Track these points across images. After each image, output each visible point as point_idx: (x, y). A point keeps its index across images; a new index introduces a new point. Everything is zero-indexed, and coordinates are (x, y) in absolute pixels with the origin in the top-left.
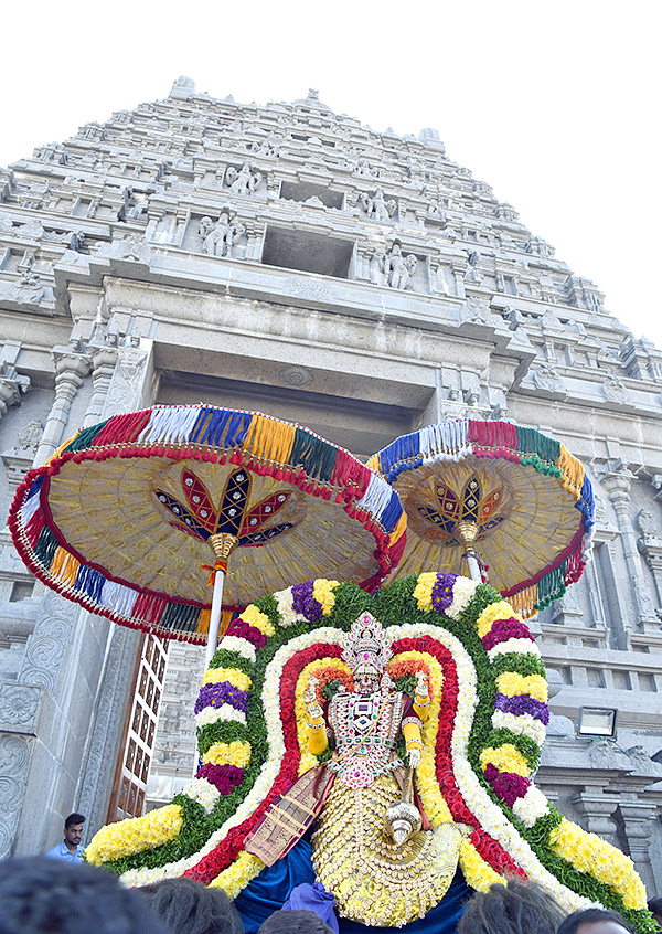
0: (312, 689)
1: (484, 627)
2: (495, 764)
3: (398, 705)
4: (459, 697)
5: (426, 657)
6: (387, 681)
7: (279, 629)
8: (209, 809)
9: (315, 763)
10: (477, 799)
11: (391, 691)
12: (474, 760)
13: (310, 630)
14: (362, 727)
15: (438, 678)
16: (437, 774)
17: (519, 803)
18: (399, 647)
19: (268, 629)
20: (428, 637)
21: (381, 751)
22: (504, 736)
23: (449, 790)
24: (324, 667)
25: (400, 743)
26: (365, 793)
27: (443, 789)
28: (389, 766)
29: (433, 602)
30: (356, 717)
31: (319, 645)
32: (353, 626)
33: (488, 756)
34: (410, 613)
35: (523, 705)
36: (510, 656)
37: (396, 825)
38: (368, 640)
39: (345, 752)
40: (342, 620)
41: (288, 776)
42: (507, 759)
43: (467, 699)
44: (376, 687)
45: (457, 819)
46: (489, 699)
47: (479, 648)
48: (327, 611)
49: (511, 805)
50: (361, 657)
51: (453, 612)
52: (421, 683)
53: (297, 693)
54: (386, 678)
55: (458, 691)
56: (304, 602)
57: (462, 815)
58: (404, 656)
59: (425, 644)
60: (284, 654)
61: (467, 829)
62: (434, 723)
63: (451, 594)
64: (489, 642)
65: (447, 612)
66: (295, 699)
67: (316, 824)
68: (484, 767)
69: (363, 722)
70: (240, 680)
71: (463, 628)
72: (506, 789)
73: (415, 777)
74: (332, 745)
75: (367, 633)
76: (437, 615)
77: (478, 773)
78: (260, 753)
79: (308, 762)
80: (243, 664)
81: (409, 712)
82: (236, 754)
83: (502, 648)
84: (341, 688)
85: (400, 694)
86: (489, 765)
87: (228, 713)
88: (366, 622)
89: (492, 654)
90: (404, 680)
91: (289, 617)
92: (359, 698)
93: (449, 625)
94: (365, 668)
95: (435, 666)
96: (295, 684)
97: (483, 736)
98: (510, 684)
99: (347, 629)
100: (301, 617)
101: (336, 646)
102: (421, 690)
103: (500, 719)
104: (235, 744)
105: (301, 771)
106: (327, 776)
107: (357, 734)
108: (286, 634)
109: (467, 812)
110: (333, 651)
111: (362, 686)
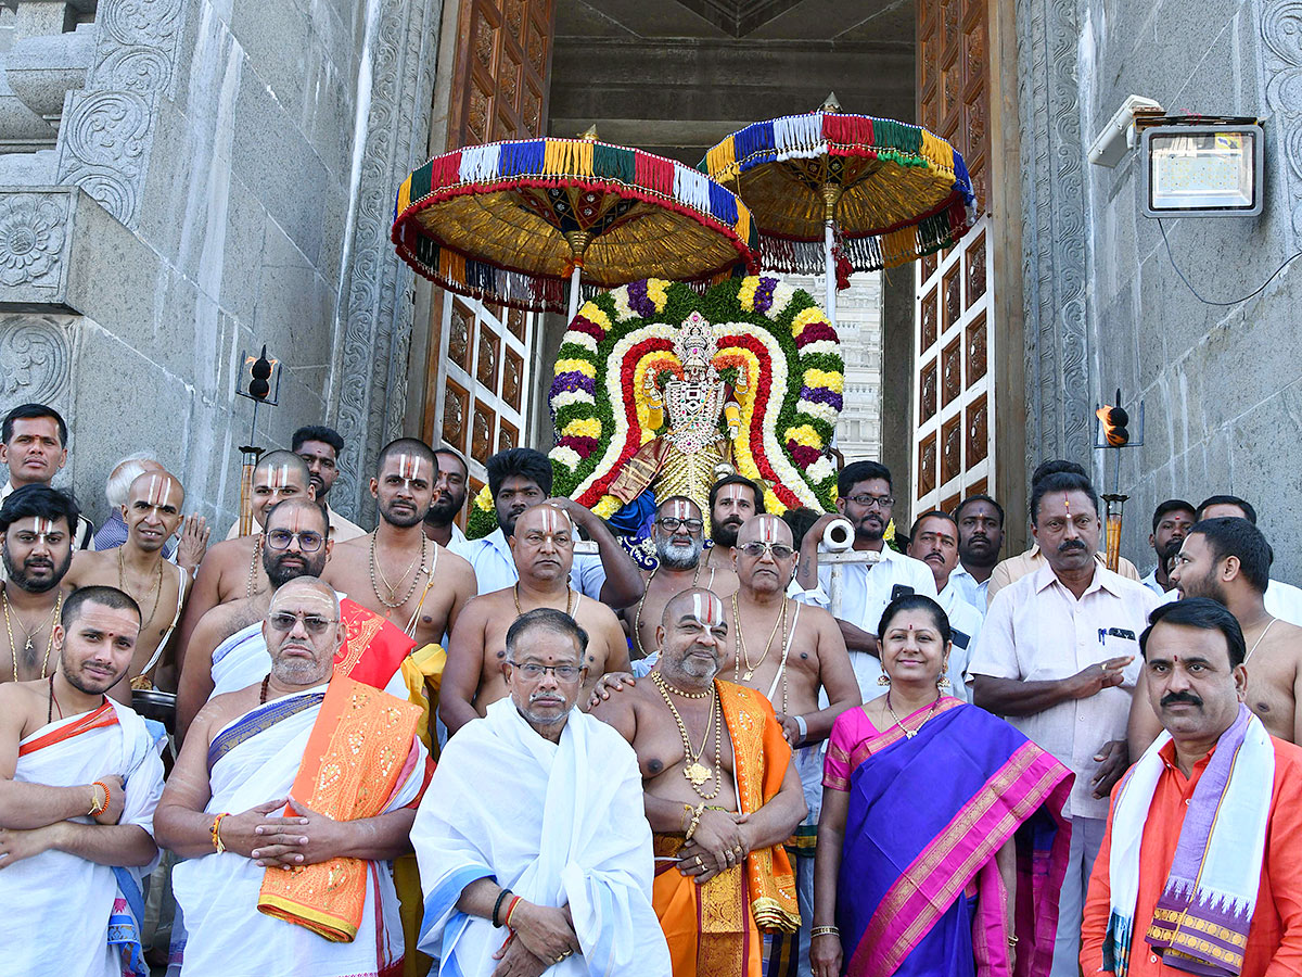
0: (651, 378)
1: (798, 328)
2: (796, 440)
3: (721, 393)
4: (772, 387)
5: (746, 352)
6: (712, 372)
7: (615, 325)
8: (573, 469)
9: (654, 437)
10: (780, 463)
11: (715, 380)
12: (780, 436)
13: (644, 325)
14: (693, 409)
15: (755, 371)
16: (751, 446)
17: (811, 467)
18: (724, 343)
19: (607, 326)
20: (749, 335)
21: (707, 427)
22: (805, 419)
23: (759, 456)
24: (658, 359)
26: (696, 456)
27: (755, 456)
28: (713, 439)
29: (755, 304)
30: (688, 401)
31: (653, 339)
32: (683, 324)
33: (791, 433)
34: (734, 313)
35: (822, 396)
36: (816, 355)
38: (698, 337)
39: (678, 428)
40: (674, 317)
42: (806, 437)
43: (779, 389)
44: (703, 377)
45: (764, 477)
46: (796, 390)
47: (791, 345)
48: (660, 308)
49: (805, 469)
50: (691, 351)
51: (772, 313)
52: (741, 375)
53: (635, 380)
54: (712, 369)
55: (771, 382)
56: (639, 301)
58: (728, 352)
59: (746, 341)
60: (622, 347)
61: (772, 483)
62: (750, 407)
63: (771, 298)
64: (800, 342)
65: (767, 313)
66: (633, 385)
67: (658, 479)
68: (787, 441)
69: (693, 405)
70: (587, 370)
71: (780, 328)
72: (803, 457)
73: (733, 448)
74: (667, 422)
75: (696, 331)
76: (758, 315)
77: (782, 445)
78: (609, 427)
79: (648, 436)
80: (588, 356)
81: (730, 397)
82: (590, 428)
83: (810, 349)
84: (673, 377)
85: (723, 383)
86: (791, 440)
87: (582, 396)
88: (694, 320)
89: (802, 352)
90: (728, 371)
91: (626, 313)
92: (689, 385)
93: (767, 325)
94: (695, 362)
95: (753, 361)
96: (633, 374)
97: (789, 418)
98: (814, 378)
99: (678, 325)
100: (635, 314)
101: (668, 341)
102: (741, 382)
103: (804, 406)
104: (591, 420)
105: (643, 441)
106: (664, 445)
107: (688, 414)
108: (622, 329)
109: (771, 472)
111: (691, 376)
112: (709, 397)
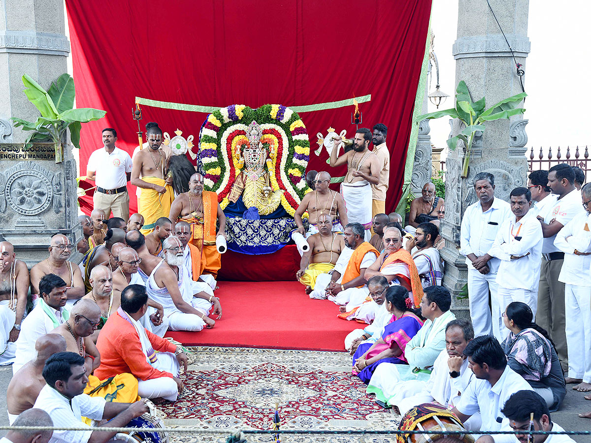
1: (292, 129)
3: (265, 155)
4: (283, 152)
5: (273, 136)
6: (261, 145)
7: (223, 124)
8: (211, 187)
9: (240, 172)
10: (286, 183)
11: (262, 149)
12: (286, 172)
13: (233, 125)
14: (255, 162)
15: (277, 145)
16: (276, 175)
17: (298, 184)
18: (265, 132)
19: (219, 125)
20: (274, 129)
21: (260, 169)
22: (296, 166)
23: (279, 180)
24: (240, 139)
25: (265, 166)
26: (257, 182)
27: (277, 180)
28: (262, 173)
29: (277, 117)
30: (253, 159)
31: (238, 130)
32: (250, 125)
33: (290, 171)
34: (268, 120)
35: (302, 157)
36: (299, 140)
37: (265, 192)
38: (255, 131)
39: (249, 169)
40: (245, 120)
41: (233, 177)
42: (296, 173)
43: (285, 152)
44: (257, 147)
45: (281, 189)
46: (292, 153)
47: (290, 135)
48: (240, 118)
49: (295, 185)
50: (253, 137)
51: (284, 121)
52: (272, 149)
53: (232, 148)
54: (261, 143)
55: (283, 149)
56: (232, 116)
57: (282, 187)
58: (266, 136)
59: (272, 131)
60: (226, 134)
61: (283, 191)
62: (275, 160)
63: (283, 116)
64: (293, 133)
65: (281, 121)
66: (231, 151)
67: (243, 190)
68: (289, 174)
69: (255, 160)
70: (214, 147)
71: (286, 127)
72: (294, 180)
73: (269, 176)
74: (245, 167)
75: (254, 128)
76: (277, 121)
77: (287, 176)
78: (223, 170)
79: (238, 172)
80: (214, 141)
81: (268, 157)
82: (217, 171)
83: (296, 137)
85: (265, 150)
86: (291, 174)
87: (214, 159)
88: (254, 124)
89: (294, 138)
90: (266, 144)
91: (227, 119)
92: (252, 152)
93: (282, 126)
94: (254, 141)
95: (276, 140)
96: (231, 146)
97: (289, 165)
98: (298, 150)
99: (247, 124)
100: (231, 120)
101: (243, 131)
102: (272, 152)
103: (295, 160)
104: (217, 168)
105: (236, 174)
106: (244, 176)
107: (253, 164)
108: (225, 126)
110: (242, 133)
111: (253, 147)
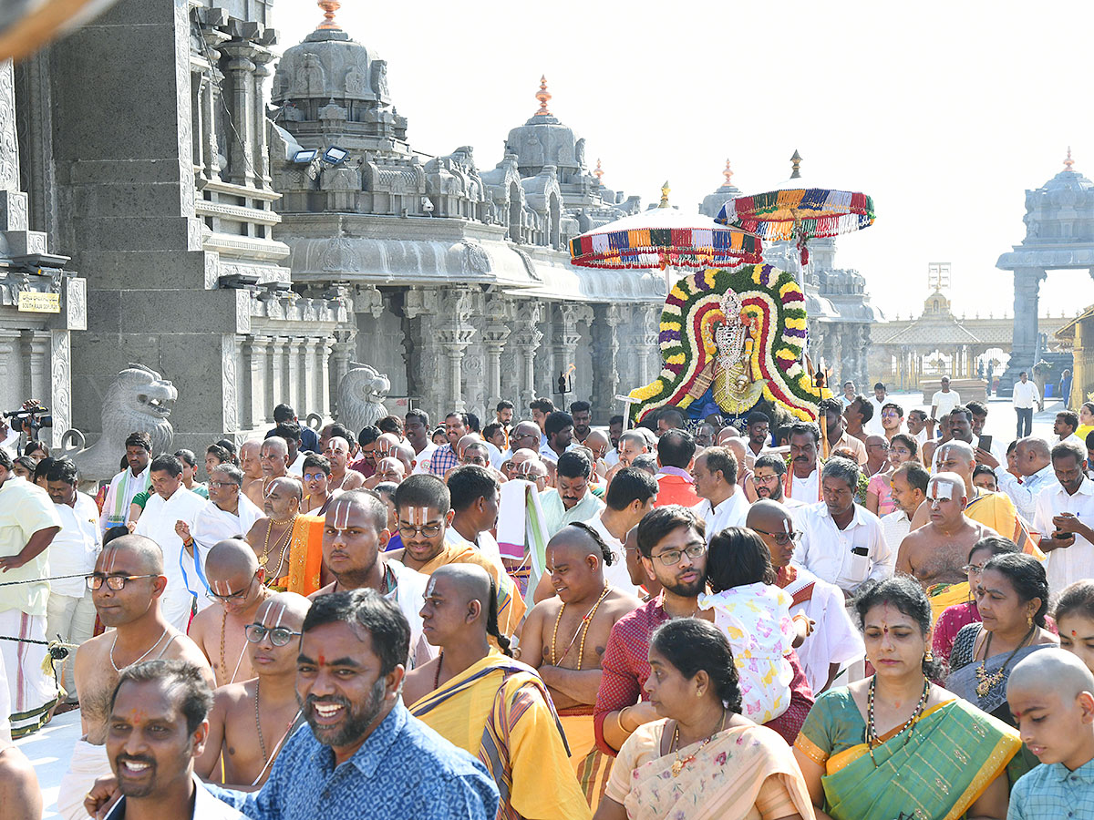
0: (708, 326)
1: (782, 294)
2: (781, 356)
3: (744, 333)
4: (769, 328)
5: (757, 307)
6: (740, 321)
7: (689, 297)
8: (672, 381)
9: (711, 359)
10: (772, 370)
11: (741, 325)
12: (773, 355)
13: (703, 296)
14: (729, 343)
15: (761, 319)
16: (759, 360)
17: (788, 371)
18: (745, 303)
19: (685, 298)
20: (758, 297)
21: (736, 352)
22: (785, 345)
23: (763, 367)
24: (712, 314)
26: (731, 370)
27: (761, 367)
29: (760, 280)
30: (727, 339)
31: (710, 303)
32: (724, 294)
33: (778, 353)
34: (753, 287)
35: (793, 332)
36: (791, 310)
37: (739, 383)
38: (732, 301)
39: (723, 354)
40: (719, 290)
41: (701, 365)
42: (785, 354)
43: (773, 328)
44: (735, 324)
45: (764, 378)
46: (782, 329)
47: (779, 302)
48: (712, 287)
49: (785, 371)
50: (728, 310)
51: (769, 286)
53: (701, 328)
54: (739, 319)
55: (769, 325)
56: (701, 282)
57: (766, 375)
58: (747, 308)
59: (757, 301)
60: (694, 309)
61: (767, 381)
62: (759, 339)
63: (768, 279)
64: (784, 301)
65: (767, 285)
66: (701, 331)
67: (713, 383)
68: (776, 357)
69: (729, 341)
70: (675, 327)
71: (774, 293)
72: (783, 365)
73: (750, 362)
74: (718, 351)
75: (731, 298)
76: (762, 286)
77: (774, 359)
78: (689, 357)
79: (709, 358)
80: (676, 319)
81: (748, 335)
82: (679, 359)
83: (788, 306)
84: (721, 324)
86: (779, 357)
87: (674, 343)
88: (729, 293)
89: (785, 307)
91: (694, 290)
93: (768, 291)
94: (731, 315)
95: (761, 312)
96: (700, 325)
97: (778, 344)
98: (790, 322)
99: (722, 295)
100: (699, 290)
101: (717, 304)
103: (785, 338)
104: (680, 355)
105: (706, 362)
106: (716, 364)
107: (727, 346)
108: (693, 299)
109: (768, 375)
110: (717, 306)
111: (729, 324)
112: (737, 337)
